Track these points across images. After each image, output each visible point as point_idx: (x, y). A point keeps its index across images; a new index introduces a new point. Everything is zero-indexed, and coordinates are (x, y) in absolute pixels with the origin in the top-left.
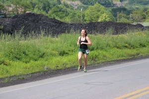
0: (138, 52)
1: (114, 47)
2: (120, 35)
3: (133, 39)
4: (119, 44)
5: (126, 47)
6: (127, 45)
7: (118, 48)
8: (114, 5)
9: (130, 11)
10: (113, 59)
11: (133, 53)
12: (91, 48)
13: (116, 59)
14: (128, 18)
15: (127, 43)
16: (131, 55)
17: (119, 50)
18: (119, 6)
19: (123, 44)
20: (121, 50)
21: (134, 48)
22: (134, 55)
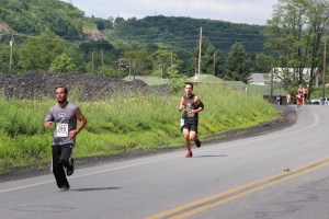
0: (134, 140)
2: (95, 103)
3: (123, 112)
4: (94, 123)
5: (108, 128)
6: (110, 125)
7: (90, 130)
8: (85, 36)
9: (120, 50)
11: (122, 143)
12: (29, 129)
13: (84, 155)
14: (116, 66)
15: (110, 121)
16: (118, 148)
17: (91, 135)
18: (96, 39)
19: (103, 123)
20: (96, 136)
21: (125, 132)
22: (125, 148)
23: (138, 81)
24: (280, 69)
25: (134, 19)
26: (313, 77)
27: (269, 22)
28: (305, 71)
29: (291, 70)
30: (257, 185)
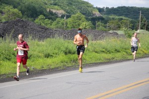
0: (113, 56)
1: (93, 51)
2: (98, 41)
3: (109, 45)
4: (97, 49)
5: (103, 51)
6: (104, 50)
7: (96, 52)
8: (93, 15)
9: (107, 20)
10: (92, 62)
11: (109, 57)
13: (94, 62)
14: (105, 27)
15: (104, 48)
16: (107, 59)
18: (98, 16)
19: (101, 49)
20: (99, 54)
21: (110, 53)
22: (110, 59)
23: (115, 32)
25: (113, 8)
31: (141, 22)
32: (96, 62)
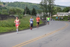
0: (12, 29)
1: (1, 26)
2: (4, 21)
4: (4, 25)
5: (7, 26)
6: (7, 25)
7: (3, 26)
9: (9, 9)
10: (0, 32)
11: (10, 29)
13: (2, 32)
15: (7, 24)
17: (3, 28)
18: (3, 7)
20: (4, 28)
21: (10, 27)
22: (10, 30)
23: (13, 16)
24: (43, 13)
25: (11, 2)
26: (50, 15)
27: (40, 3)
28: (48, 13)
29: (45, 13)
30: (39, 38)
31: (26, 10)
32: (3, 32)
